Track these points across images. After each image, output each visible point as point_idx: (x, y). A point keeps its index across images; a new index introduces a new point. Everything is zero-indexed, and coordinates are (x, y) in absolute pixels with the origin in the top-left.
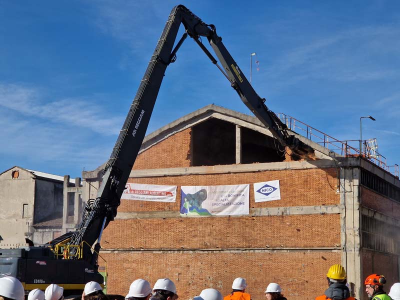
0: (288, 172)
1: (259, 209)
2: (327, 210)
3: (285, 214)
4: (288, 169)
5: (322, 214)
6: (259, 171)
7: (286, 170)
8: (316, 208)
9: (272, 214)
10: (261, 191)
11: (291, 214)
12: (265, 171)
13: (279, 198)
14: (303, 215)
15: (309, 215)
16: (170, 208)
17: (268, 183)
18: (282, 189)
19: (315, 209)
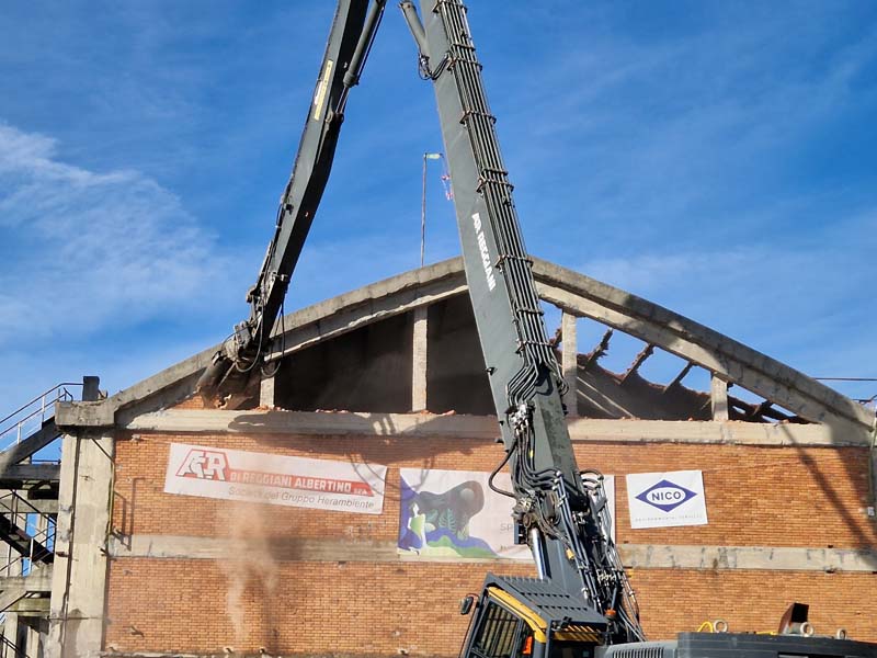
0: (725, 450)
1: (643, 547)
2: (842, 561)
3: (721, 565)
4: (727, 442)
5: (829, 572)
6: (642, 443)
7: (719, 443)
8: (811, 554)
9: (683, 563)
10: (649, 496)
11: (741, 566)
12: (660, 442)
13: (703, 521)
14: (772, 573)
15: (791, 572)
16: (360, 531)
17: (669, 476)
18: (712, 495)
19: (809, 558)
